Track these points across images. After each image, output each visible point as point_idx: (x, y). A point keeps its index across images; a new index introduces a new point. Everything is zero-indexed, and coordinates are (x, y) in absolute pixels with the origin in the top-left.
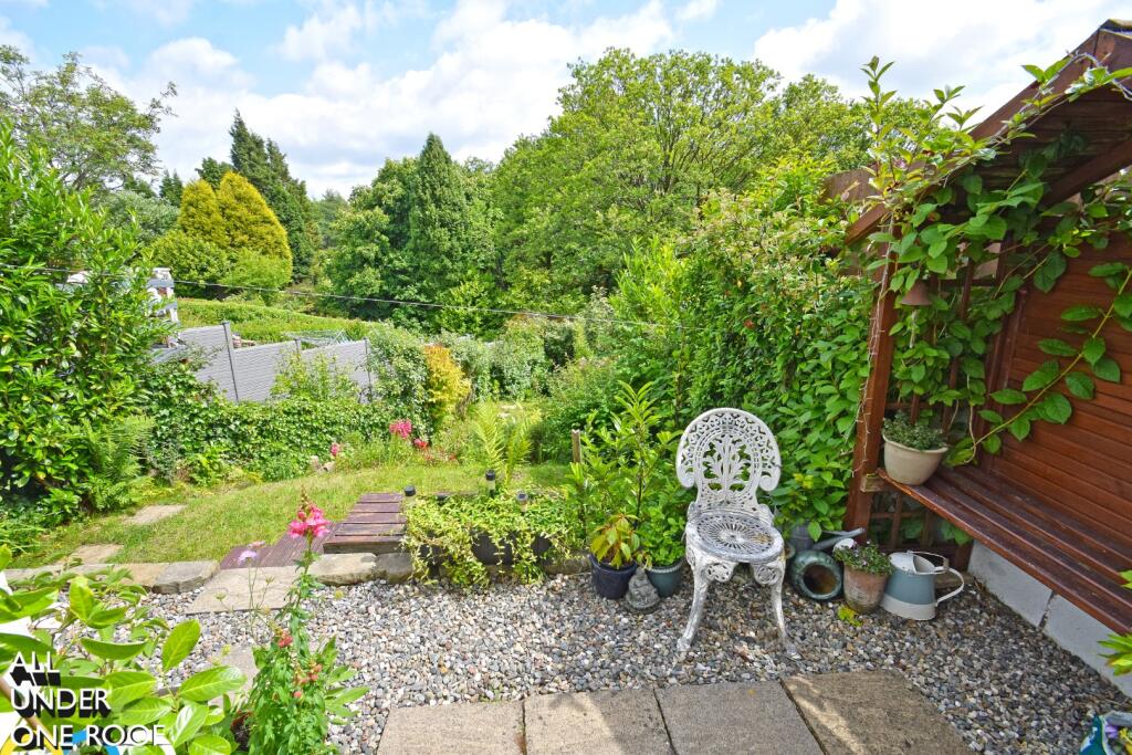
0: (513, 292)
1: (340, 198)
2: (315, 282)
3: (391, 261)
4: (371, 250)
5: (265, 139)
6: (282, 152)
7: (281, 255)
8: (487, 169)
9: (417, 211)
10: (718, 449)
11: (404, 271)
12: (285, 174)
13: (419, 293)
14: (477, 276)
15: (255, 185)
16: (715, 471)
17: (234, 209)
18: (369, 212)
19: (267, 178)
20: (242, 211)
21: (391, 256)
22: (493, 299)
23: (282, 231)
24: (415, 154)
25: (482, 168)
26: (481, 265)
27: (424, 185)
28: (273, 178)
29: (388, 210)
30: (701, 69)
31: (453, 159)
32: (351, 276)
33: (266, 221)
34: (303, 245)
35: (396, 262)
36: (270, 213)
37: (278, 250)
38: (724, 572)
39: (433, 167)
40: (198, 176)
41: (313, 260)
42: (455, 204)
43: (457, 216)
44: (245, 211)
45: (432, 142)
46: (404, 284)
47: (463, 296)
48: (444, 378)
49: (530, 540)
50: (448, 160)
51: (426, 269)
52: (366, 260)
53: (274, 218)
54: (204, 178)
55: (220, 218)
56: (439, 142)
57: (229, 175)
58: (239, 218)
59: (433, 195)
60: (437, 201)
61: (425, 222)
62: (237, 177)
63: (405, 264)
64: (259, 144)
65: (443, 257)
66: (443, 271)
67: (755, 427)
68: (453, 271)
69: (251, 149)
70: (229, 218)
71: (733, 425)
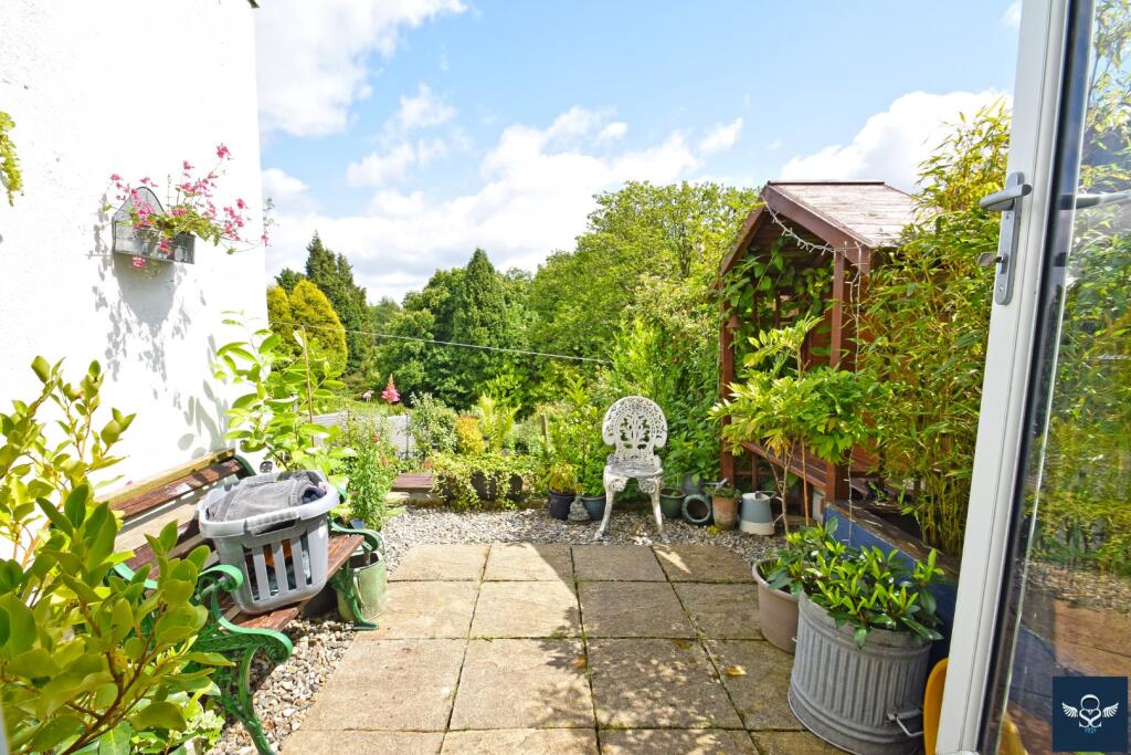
0: (544, 385)
1: (393, 303)
2: (364, 375)
3: (434, 356)
4: (417, 345)
5: (336, 253)
6: (350, 264)
7: (338, 350)
8: (526, 278)
9: (461, 313)
10: (630, 421)
11: (445, 365)
12: (350, 282)
13: (458, 383)
14: (512, 370)
15: (323, 291)
16: (628, 436)
17: (303, 310)
18: (418, 313)
19: (334, 285)
20: (310, 312)
21: (435, 351)
22: (526, 391)
23: (343, 330)
24: (462, 265)
25: (521, 277)
26: (517, 361)
27: (468, 290)
28: (339, 285)
29: (434, 311)
30: (709, 195)
31: (496, 269)
32: (397, 368)
33: (329, 321)
34: (358, 342)
35: (439, 358)
36: (334, 314)
37: (336, 346)
38: (621, 486)
39: (477, 275)
40: (276, 283)
41: (365, 355)
42: (495, 307)
43: (496, 317)
44: (313, 312)
45: (478, 255)
46: (445, 376)
47: (498, 388)
48: (472, 444)
49: (509, 477)
50: (491, 270)
51: (465, 363)
52: (412, 355)
53: (336, 318)
54: (281, 284)
55: (290, 317)
56: (484, 255)
57: (303, 282)
58: (306, 318)
59: (476, 299)
60: (480, 304)
61: (468, 322)
62: (309, 284)
63: (447, 358)
64: (331, 257)
65: (482, 352)
66: (482, 364)
67: (652, 407)
68: (490, 365)
69: (324, 262)
70: (297, 318)
71: (638, 407)
